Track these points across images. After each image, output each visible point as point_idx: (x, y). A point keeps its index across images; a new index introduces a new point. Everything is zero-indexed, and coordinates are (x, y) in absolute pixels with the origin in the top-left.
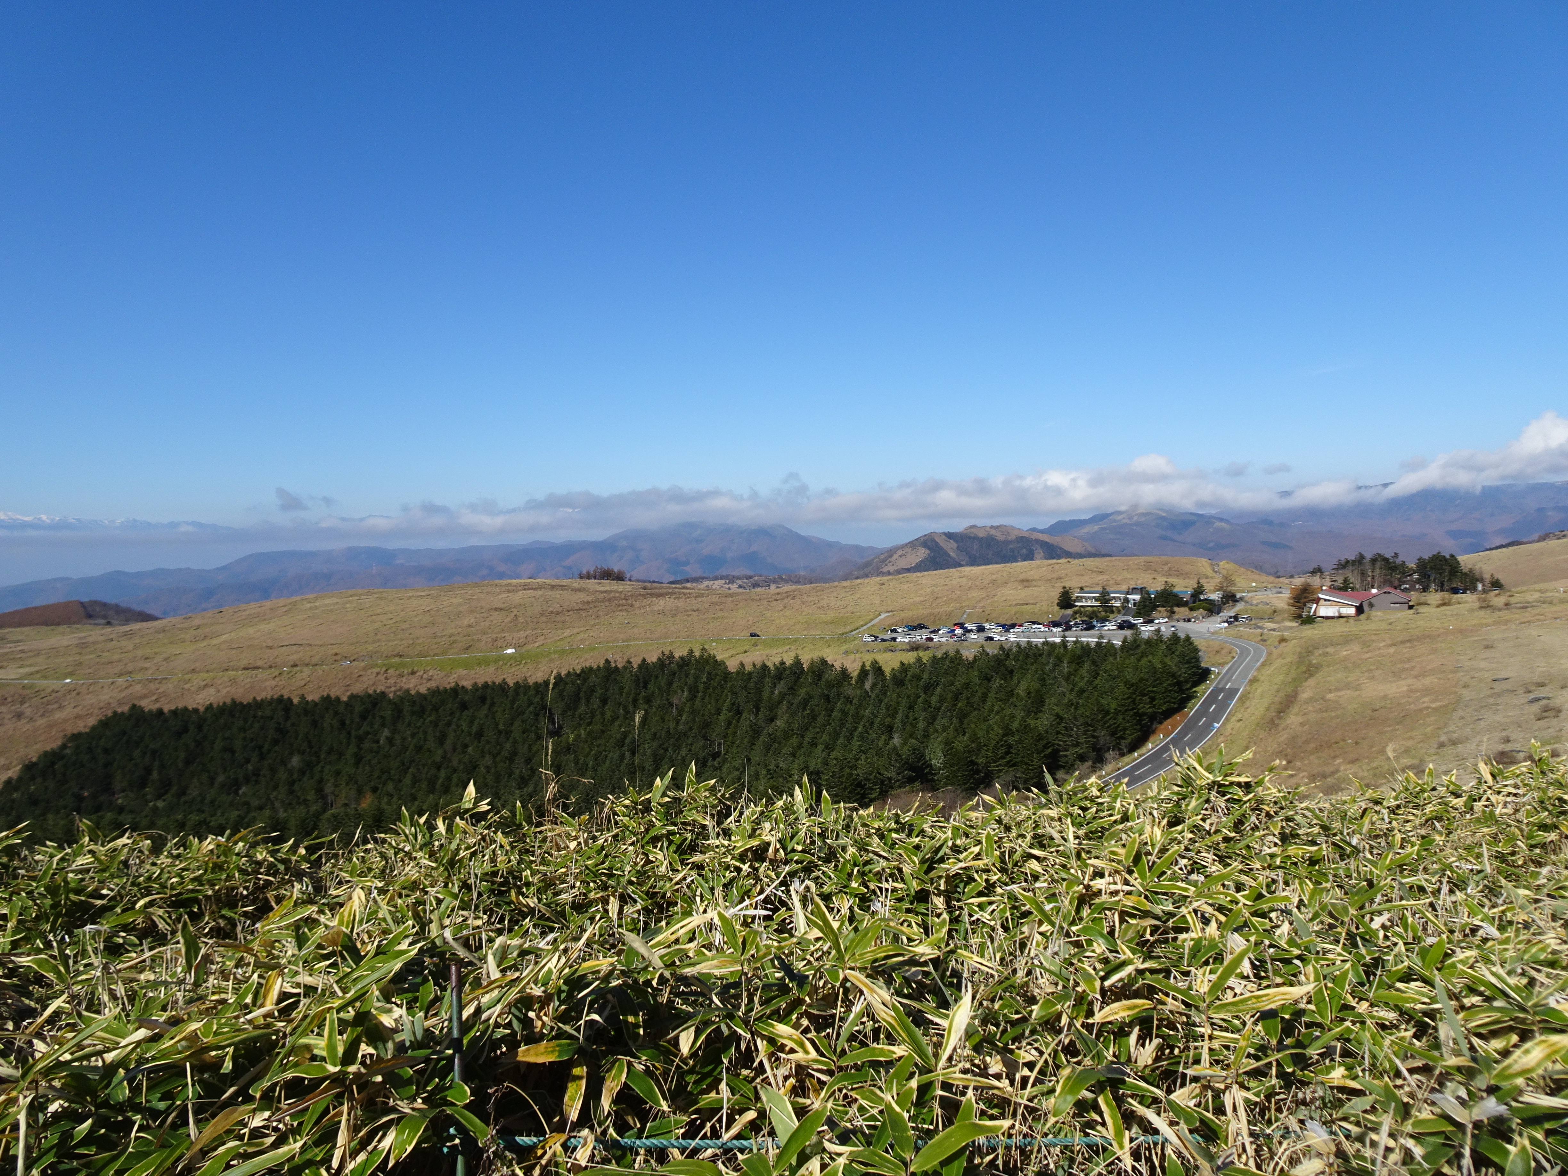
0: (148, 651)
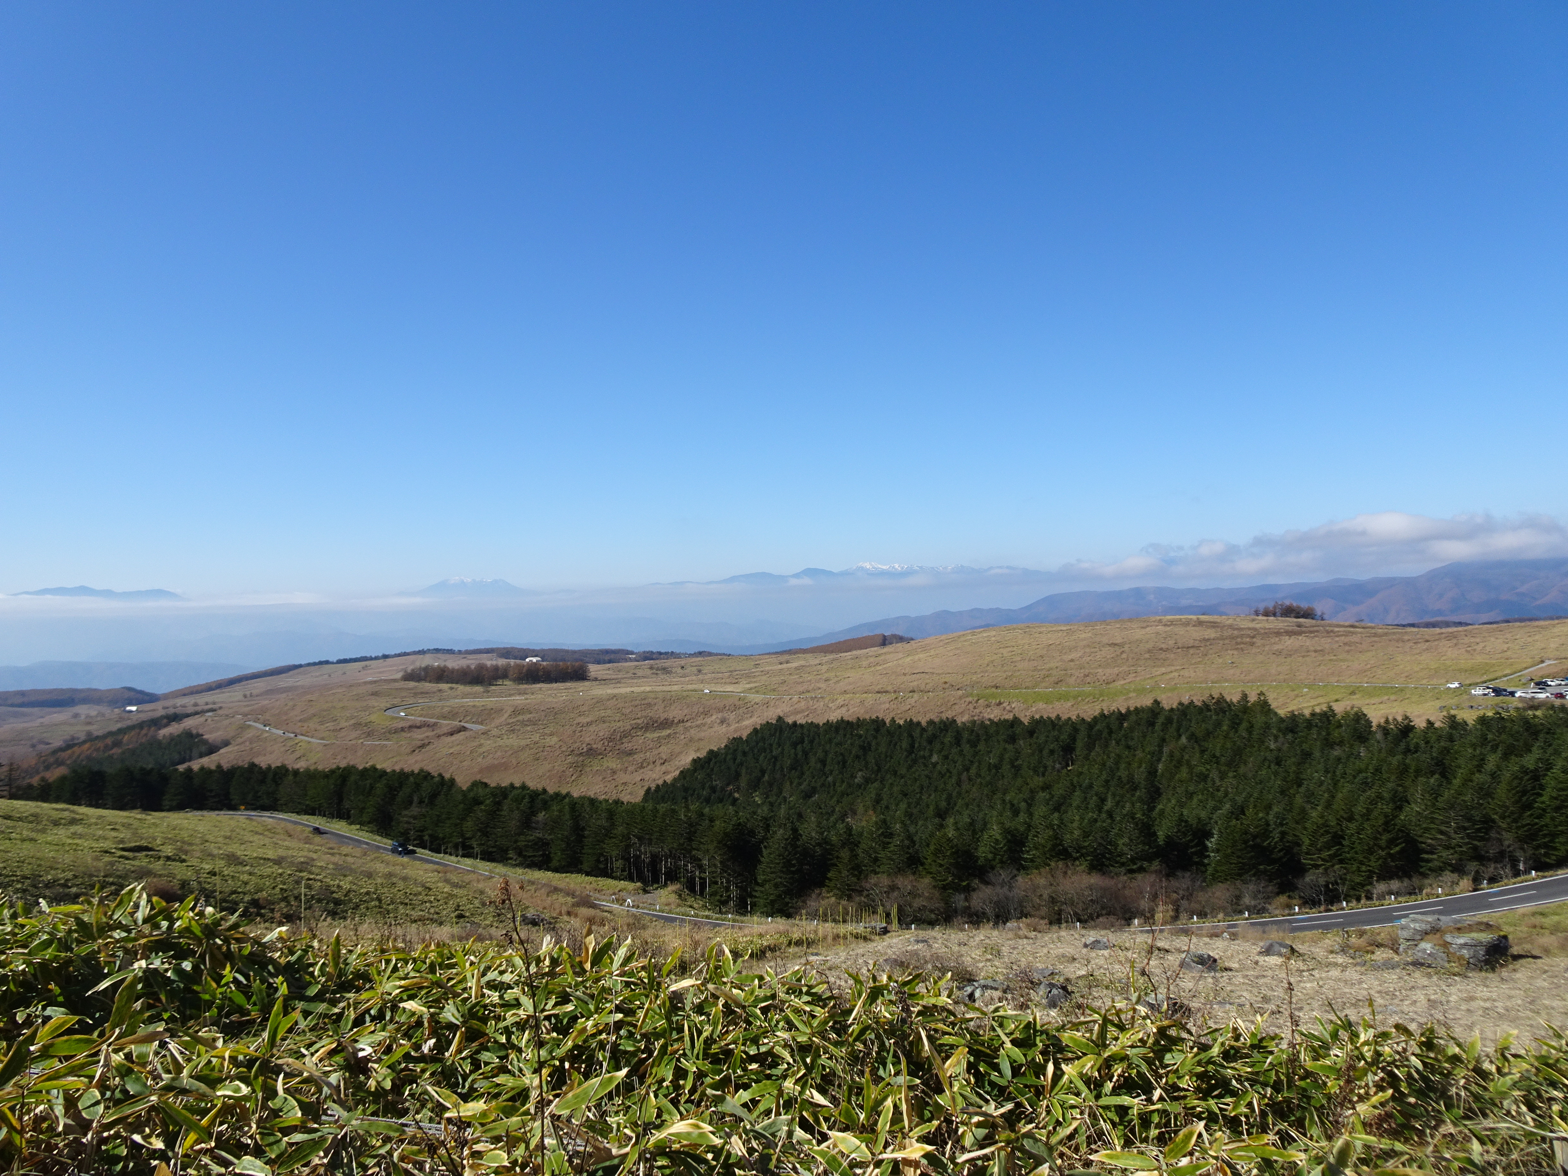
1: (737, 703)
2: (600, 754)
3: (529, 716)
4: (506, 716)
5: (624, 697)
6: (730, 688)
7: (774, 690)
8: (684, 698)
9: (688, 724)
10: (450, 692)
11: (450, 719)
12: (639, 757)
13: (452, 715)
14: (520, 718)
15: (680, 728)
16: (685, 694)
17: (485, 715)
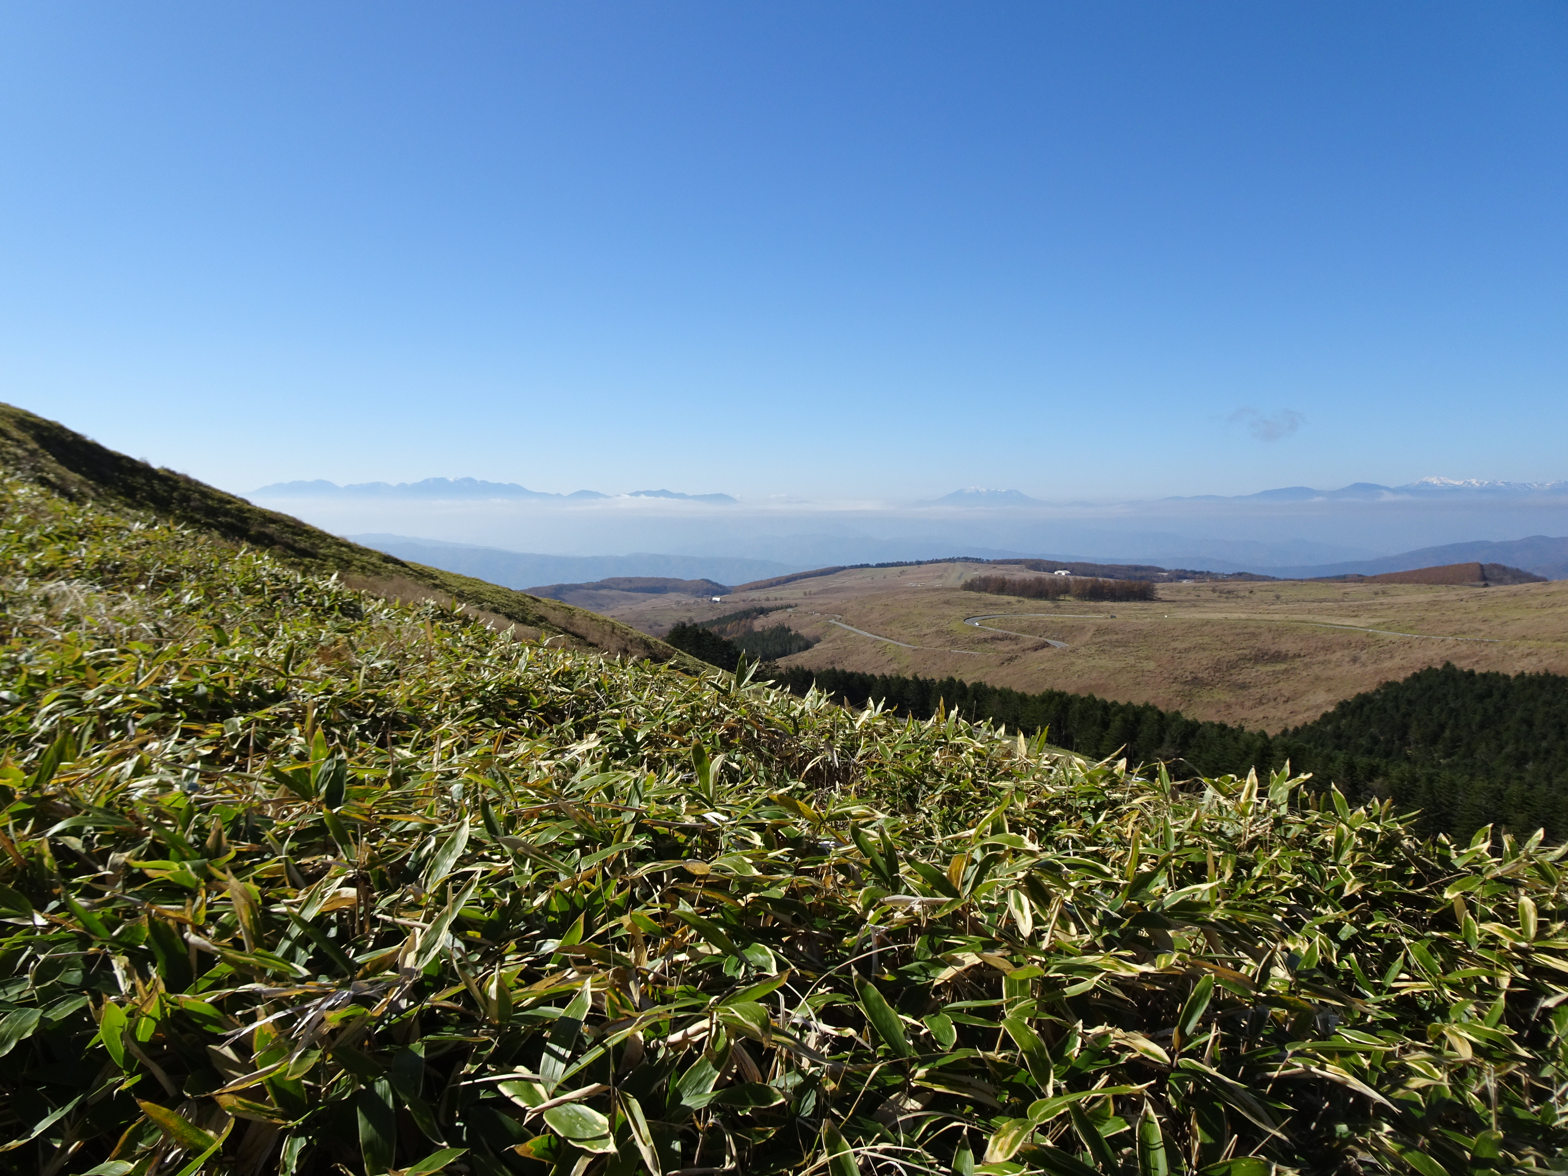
0: (1489, 614)
1: (1366, 640)
2: (1207, 684)
3: (1115, 637)
4: (1090, 634)
5: (1220, 623)
6: (1349, 622)
7: (1411, 628)
8: (1295, 629)
9: (1307, 660)
10: (1018, 605)
11: (1030, 633)
12: (1256, 692)
13: (1032, 629)
14: (1106, 637)
15: (1298, 663)
16: (1294, 625)
17: (1067, 632)
